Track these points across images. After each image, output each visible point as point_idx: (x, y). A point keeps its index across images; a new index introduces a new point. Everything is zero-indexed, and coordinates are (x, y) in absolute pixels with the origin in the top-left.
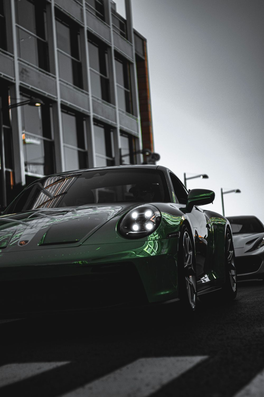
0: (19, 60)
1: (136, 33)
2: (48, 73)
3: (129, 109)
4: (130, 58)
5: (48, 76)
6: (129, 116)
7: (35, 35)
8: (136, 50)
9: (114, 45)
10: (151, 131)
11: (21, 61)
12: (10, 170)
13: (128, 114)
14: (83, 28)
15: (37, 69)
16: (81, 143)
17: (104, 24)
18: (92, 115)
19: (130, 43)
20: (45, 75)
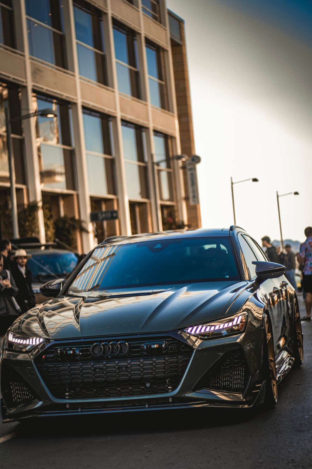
0: (30, 58)
1: (171, 14)
2: (65, 71)
3: (165, 105)
4: (164, 44)
5: (65, 75)
6: (165, 113)
7: (50, 27)
8: (171, 34)
9: (145, 30)
10: (191, 128)
11: (33, 59)
12: (24, 187)
13: (163, 110)
14: (106, 14)
15: (53, 67)
16: (107, 149)
17: (132, 7)
18: (119, 115)
19: (164, 27)
20: (61, 73)
